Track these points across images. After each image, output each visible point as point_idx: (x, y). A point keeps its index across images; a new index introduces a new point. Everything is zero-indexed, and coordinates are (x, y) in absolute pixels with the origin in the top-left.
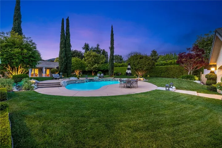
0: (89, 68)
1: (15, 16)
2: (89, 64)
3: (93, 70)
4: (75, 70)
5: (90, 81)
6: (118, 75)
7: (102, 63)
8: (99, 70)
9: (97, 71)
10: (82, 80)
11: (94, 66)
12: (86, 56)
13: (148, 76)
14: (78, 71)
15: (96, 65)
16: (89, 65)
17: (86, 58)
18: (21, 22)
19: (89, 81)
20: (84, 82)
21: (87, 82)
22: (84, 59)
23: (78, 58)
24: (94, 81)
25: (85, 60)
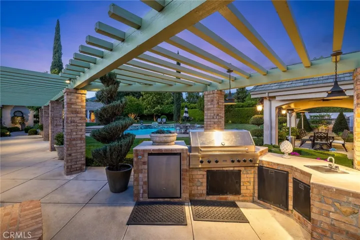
0: (149, 111)
1: (54, 48)
2: (149, 104)
3: (155, 114)
4: (128, 114)
5: (147, 128)
6: (190, 121)
7: (167, 104)
8: (162, 114)
9: (160, 114)
10: (135, 126)
11: (156, 108)
12: (145, 94)
13: (230, 122)
14: (132, 115)
15: (159, 107)
16: (148, 107)
17: (144, 97)
18: (61, 54)
19: (145, 128)
20: (138, 129)
21: (141, 128)
22: (141, 97)
23: (133, 97)
24: (151, 128)
25: (143, 100)
